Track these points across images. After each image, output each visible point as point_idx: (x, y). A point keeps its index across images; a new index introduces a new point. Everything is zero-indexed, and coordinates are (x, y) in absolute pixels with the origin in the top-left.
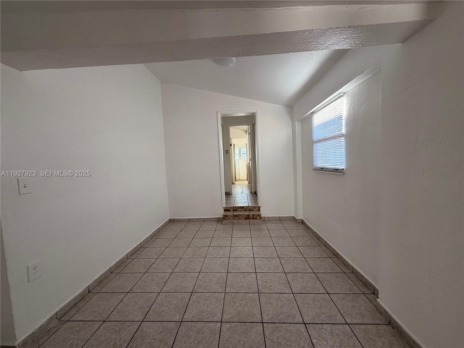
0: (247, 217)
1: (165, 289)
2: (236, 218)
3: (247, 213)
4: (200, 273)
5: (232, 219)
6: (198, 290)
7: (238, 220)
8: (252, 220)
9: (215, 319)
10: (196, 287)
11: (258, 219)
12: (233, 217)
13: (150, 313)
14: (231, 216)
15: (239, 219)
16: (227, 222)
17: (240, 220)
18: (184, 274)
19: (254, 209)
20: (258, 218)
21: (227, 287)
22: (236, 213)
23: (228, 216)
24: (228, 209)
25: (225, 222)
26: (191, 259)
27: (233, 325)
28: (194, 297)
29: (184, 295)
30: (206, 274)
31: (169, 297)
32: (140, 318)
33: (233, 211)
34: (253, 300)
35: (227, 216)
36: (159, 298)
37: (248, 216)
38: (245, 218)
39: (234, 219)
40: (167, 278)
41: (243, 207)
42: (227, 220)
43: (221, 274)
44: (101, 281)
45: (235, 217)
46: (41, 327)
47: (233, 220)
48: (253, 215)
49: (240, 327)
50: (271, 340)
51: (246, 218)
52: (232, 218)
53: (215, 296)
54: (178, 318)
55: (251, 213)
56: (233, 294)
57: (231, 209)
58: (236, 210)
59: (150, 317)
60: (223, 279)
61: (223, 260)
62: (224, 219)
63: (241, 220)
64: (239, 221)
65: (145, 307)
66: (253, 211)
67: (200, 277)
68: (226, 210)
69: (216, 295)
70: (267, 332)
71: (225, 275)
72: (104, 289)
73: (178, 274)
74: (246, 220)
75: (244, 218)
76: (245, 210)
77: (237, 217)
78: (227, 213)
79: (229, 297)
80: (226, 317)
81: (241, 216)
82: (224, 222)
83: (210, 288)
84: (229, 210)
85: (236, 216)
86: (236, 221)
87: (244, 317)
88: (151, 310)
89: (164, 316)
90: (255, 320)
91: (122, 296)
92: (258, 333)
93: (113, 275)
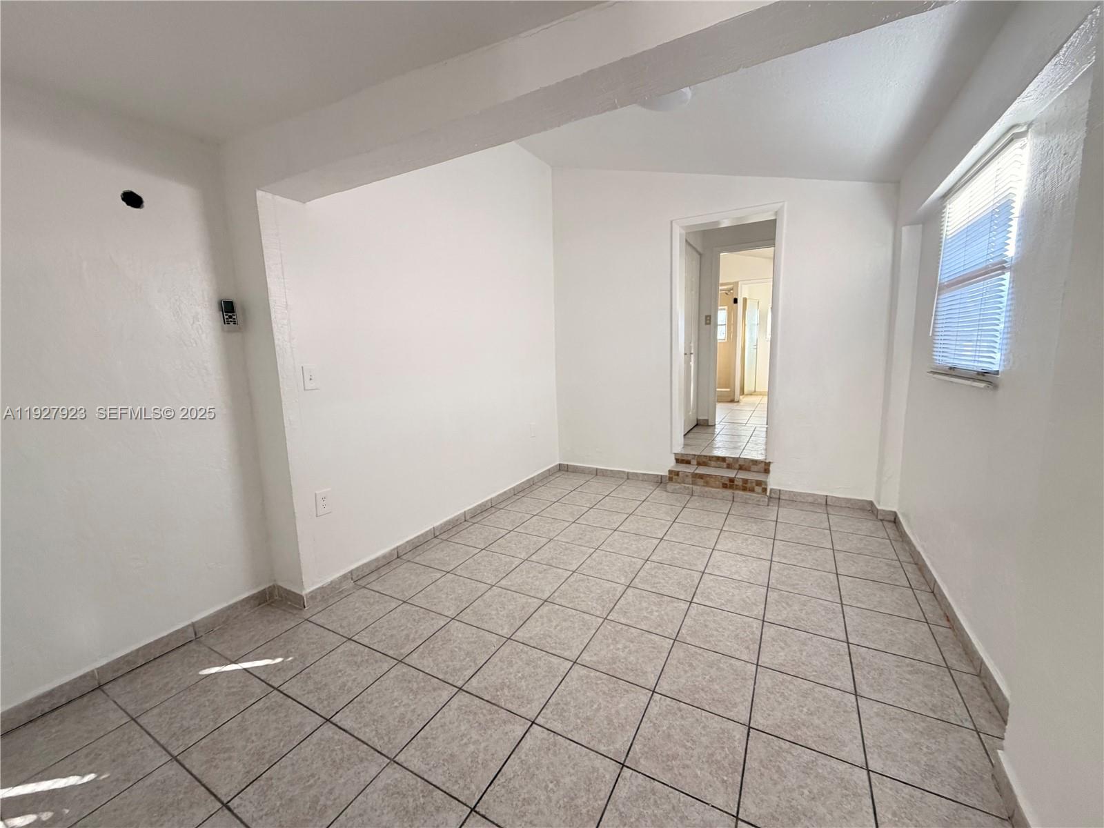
0: (727, 482)
1: (503, 582)
2: (700, 482)
3: (731, 474)
4: (575, 574)
5: (691, 482)
6: (558, 601)
7: (704, 486)
8: (741, 493)
9: (566, 654)
10: (556, 594)
11: (758, 493)
12: (693, 477)
13: (468, 610)
14: (687, 476)
15: (707, 484)
16: (677, 487)
17: (710, 489)
18: (545, 567)
19: (754, 468)
20: (758, 489)
21: (614, 610)
22: (702, 470)
23: (680, 474)
24: (685, 458)
25: (673, 487)
26: (571, 546)
27: (593, 673)
28: (545, 609)
29: (529, 601)
30: (585, 577)
31: (504, 597)
32: (452, 613)
33: (699, 464)
34: (654, 648)
35: (677, 474)
36: (490, 593)
37: (732, 480)
38: (723, 484)
39: (694, 483)
40: (514, 567)
41: (723, 459)
42: (676, 482)
43: (614, 585)
44: (418, 545)
45: (699, 478)
46: (332, 582)
47: (691, 486)
48: (745, 481)
49: (605, 682)
50: (654, 724)
51: (725, 486)
52: (690, 480)
53: (583, 618)
54: (506, 631)
55: (742, 475)
56: (621, 626)
57: (693, 459)
58: (704, 462)
59: (465, 617)
60: (614, 595)
61: (631, 561)
62: (671, 479)
63: (712, 487)
64: (707, 489)
65: (465, 600)
66: (749, 470)
67: (572, 579)
68: (680, 460)
69: (585, 617)
70: (654, 710)
71: (621, 589)
72: (418, 558)
73: (536, 564)
74: (724, 490)
75: (721, 485)
76: (729, 467)
77: (702, 478)
78: (682, 468)
79: (610, 628)
80: (586, 657)
81: (712, 479)
82: (670, 486)
83: (580, 603)
84: (688, 462)
85: (701, 476)
86: (698, 487)
87: (622, 669)
88: (471, 608)
89: (486, 622)
90: (641, 682)
91: (439, 575)
92: (635, 704)
93: (436, 541)
